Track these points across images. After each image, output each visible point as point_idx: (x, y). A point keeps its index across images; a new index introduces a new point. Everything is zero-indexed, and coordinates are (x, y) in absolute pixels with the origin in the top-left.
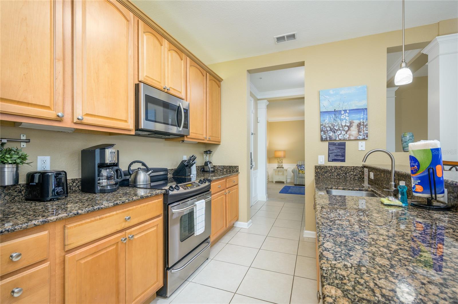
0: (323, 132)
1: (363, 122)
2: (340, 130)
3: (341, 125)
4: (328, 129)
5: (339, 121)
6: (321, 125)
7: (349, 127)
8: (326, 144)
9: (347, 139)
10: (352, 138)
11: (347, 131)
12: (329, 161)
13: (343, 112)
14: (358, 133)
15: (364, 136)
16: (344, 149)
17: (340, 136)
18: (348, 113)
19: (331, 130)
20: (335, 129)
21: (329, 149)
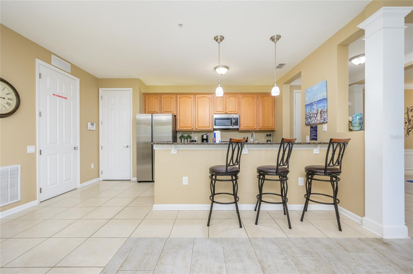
0: (306, 120)
1: (323, 110)
2: (313, 117)
3: (313, 113)
4: (308, 117)
5: (312, 110)
6: (306, 114)
7: (317, 114)
8: (309, 127)
9: (316, 123)
10: (318, 122)
11: (316, 117)
12: (310, 140)
13: (314, 103)
14: (320, 118)
15: (323, 120)
16: (317, 131)
17: (313, 121)
18: (316, 104)
19: (309, 118)
20: (311, 117)
21: (311, 131)
